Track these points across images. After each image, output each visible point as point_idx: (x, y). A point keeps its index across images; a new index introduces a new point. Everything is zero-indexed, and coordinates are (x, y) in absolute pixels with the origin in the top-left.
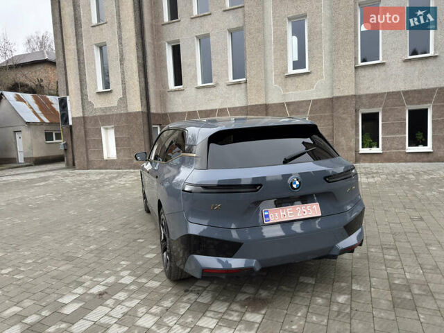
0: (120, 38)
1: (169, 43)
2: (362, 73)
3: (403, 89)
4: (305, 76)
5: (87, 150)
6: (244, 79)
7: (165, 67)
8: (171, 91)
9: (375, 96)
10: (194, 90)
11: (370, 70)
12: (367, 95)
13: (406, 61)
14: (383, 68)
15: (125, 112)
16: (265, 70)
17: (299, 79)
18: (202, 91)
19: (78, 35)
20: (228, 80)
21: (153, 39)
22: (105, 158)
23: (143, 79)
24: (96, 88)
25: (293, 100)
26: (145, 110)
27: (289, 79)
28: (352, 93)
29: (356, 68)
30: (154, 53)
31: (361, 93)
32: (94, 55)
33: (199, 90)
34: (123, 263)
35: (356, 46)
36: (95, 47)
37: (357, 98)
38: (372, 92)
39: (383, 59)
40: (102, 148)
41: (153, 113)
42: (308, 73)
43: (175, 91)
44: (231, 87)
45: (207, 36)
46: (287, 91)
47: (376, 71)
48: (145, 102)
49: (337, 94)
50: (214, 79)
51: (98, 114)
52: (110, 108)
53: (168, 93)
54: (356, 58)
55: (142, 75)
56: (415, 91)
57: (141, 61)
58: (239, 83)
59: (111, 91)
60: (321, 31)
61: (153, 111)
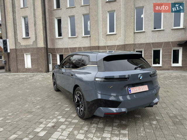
0: (34, 14)
1: (56, 18)
2: (136, 35)
3: (151, 42)
4: (114, 36)
5: (17, 64)
6: (89, 35)
7: (54, 28)
8: (57, 39)
10: (67, 39)
11: (139, 34)
12: (138, 44)
13: (153, 31)
14: (144, 34)
15: (36, 47)
16: (98, 32)
17: (112, 36)
18: (71, 39)
19: (14, 12)
20: (82, 35)
21: (49, 16)
22: (26, 67)
23: (45, 33)
24: (22, 36)
25: (109, 45)
26: (45, 46)
27: (108, 36)
28: (133, 43)
29: (134, 33)
30: (50, 22)
31: (136, 43)
32: (21, 21)
33: (70, 39)
34: (56, 113)
35: (134, 24)
36: (22, 18)
37: (135, 45)
38: (140, 43)
39: (144, 30)
40: (25, 63)
41: (49, 48)
42: (115, 34)
43: (59, 39)
44: (83, 38)
45: (73, 16)
46: (107, 41)
47: (142, 35)
48: (45, 43)
49: (127, 43)
50: (76, 34)
51: (23, 48)
52: (29, 45)
53: (56, 40)
54: (134, 29)
55: (45, 31)
56: (156, 43)
57: (44, 25)
58: (87, 37)
59: (29, 38)
60: (121, 18)
61: (49, 47)
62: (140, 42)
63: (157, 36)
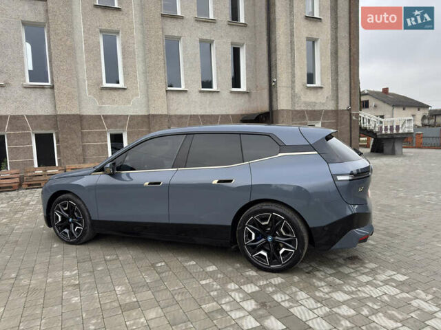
3: (200, 113)
4: (121, 92)
6: (49, 84)
9: (181, 117)
11: (176, 95)
12: (175, 116)
13: (201, 92)
14: (186, 95)
16: (77, 77)
17: (115, 93)
20: (23, 81)
25: (110, 113)
27: (105, 92)
28: (165, 113)
31: (172, 113)
37: (169, 117)
39: (185, 88)
42: (124, 89)
44: (29, 90)
46: (103, 103)
47: (182, 97)
49: (152, 112)
56: (208, 115)
58: (43, 87)
60: (134, 52)
62: (178, 113)
63: (208, 102)
